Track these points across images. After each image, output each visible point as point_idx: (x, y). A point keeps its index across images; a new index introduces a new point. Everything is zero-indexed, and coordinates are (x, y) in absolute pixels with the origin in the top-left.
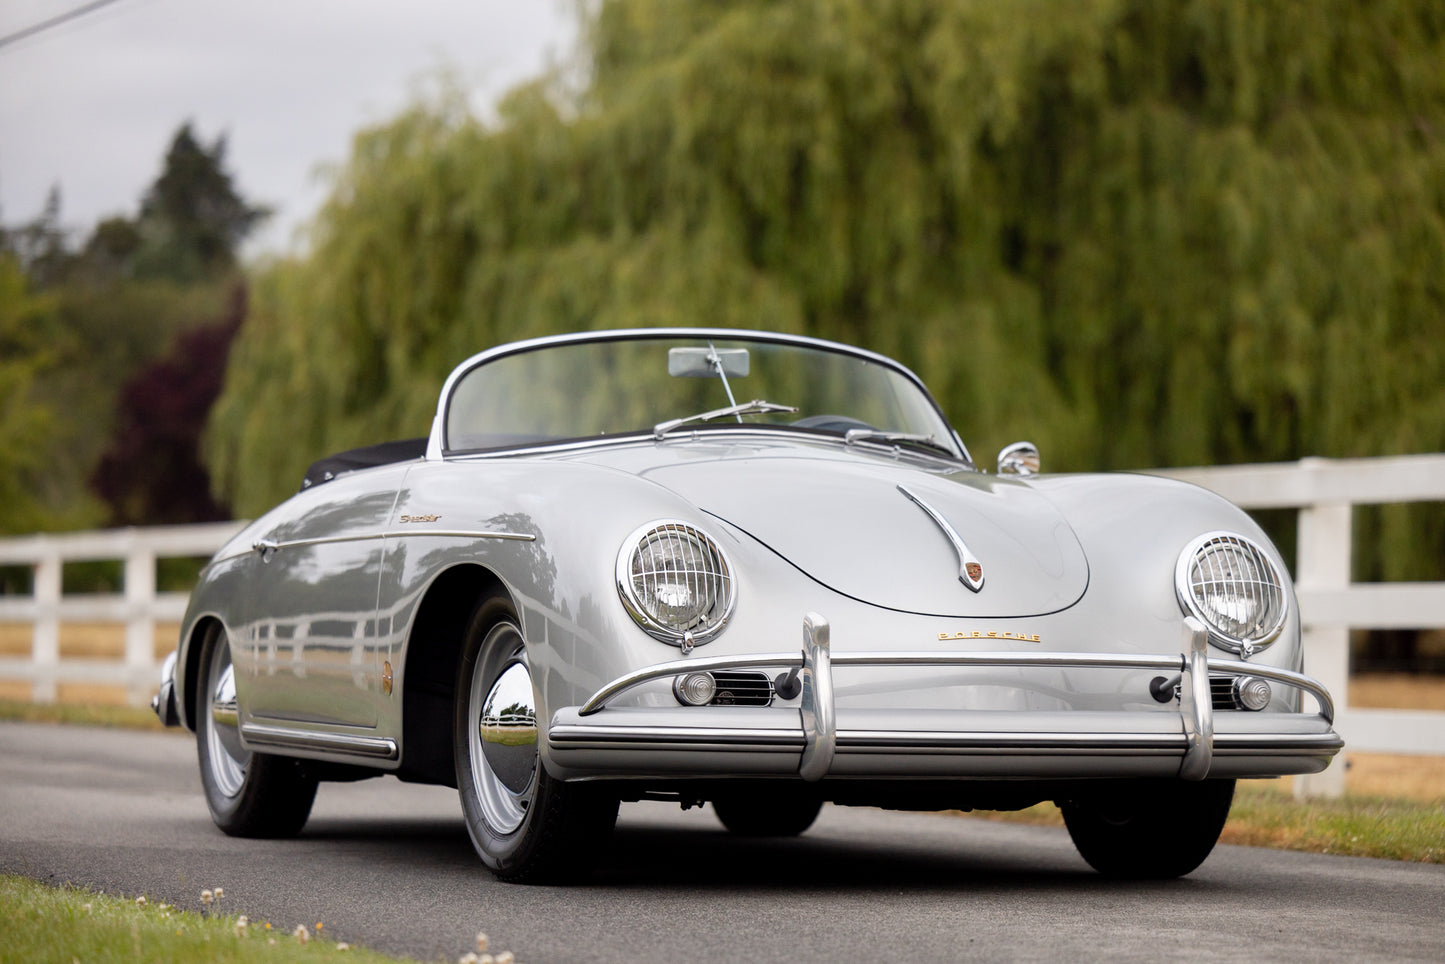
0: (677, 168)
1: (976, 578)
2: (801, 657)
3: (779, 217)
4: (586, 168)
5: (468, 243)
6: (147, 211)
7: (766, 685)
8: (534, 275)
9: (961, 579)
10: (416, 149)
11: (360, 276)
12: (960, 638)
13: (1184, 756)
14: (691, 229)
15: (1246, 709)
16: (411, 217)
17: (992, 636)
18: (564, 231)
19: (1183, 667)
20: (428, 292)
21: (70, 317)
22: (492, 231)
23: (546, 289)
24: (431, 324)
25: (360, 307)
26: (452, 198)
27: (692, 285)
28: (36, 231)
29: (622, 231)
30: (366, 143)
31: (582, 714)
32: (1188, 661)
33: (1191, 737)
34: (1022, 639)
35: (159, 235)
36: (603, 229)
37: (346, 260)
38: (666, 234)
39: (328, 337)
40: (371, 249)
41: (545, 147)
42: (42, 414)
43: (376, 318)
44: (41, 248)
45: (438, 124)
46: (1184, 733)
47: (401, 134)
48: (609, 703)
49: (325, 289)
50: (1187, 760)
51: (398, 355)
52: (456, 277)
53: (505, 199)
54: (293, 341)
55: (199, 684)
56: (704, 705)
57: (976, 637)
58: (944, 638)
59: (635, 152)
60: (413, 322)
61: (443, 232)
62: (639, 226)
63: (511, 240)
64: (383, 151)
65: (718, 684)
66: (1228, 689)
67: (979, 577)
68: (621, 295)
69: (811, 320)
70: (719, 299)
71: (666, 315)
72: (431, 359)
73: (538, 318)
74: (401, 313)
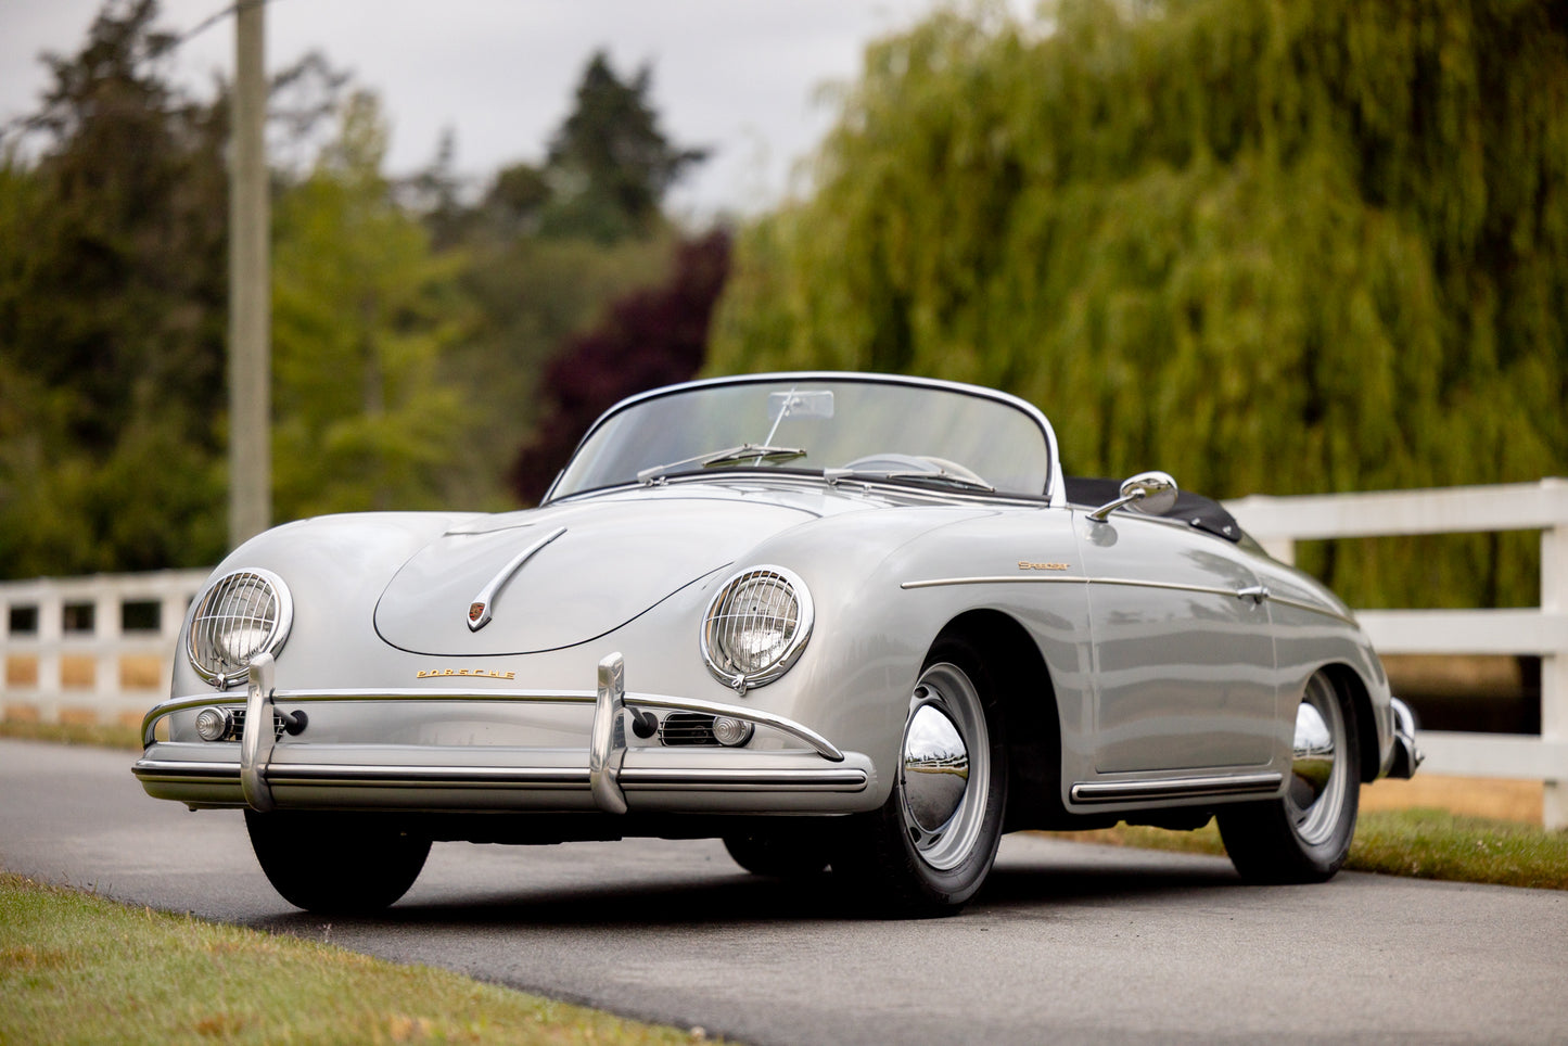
0: (1273, 80)
3: (1402, 140)
4: (1157, 85)
5: (1012, 176)
6: (556, 157)
8: (1096, 216)
10: (941, 62)
11: (877, 221)
12: (435, 675)
14: (1290, 156)
16: (940, 146)
17: (462, 674)
18: (1128, 164)
20: (962, 238)
21: (470, 284)
22: (1041, 163)
23: (1109, 233)
24: (966, 279)
25: (877, 258)
26: (991, 121)
27: (1293, 223)
28: (426, 181)
29: (1202, 158)
30: (878, 58)
34: (493, 676)
35: (569, 186)
36: (1180, 158)
37: (859, 202)
38: (1259, 163)
39: (837, 297)
40: (889, 185)
41: (1104, 59)
42: (448, 399)
43: (897, 274)
44: (430, 202)
45: (971, 30)
47: (921, 45)
49: (834, 239)
51: (924, 318)
52: (996, 221)
53: (1056, 121)
54: (795, 303)
57: (449, 674)
58: (422, 676)
59: (1219, 61)
60: (942, 277)
61: (979, 165)
62: (1225, 155)
63: (1064, 173)
64: (899, 66)
67: (478, 617)
68: (1206, 239)
69: (1441, 266)
70: (1326, 244)
71: (1261, 263)
72: (966, 322)
73: (1101, 270)
74: (927, 265)
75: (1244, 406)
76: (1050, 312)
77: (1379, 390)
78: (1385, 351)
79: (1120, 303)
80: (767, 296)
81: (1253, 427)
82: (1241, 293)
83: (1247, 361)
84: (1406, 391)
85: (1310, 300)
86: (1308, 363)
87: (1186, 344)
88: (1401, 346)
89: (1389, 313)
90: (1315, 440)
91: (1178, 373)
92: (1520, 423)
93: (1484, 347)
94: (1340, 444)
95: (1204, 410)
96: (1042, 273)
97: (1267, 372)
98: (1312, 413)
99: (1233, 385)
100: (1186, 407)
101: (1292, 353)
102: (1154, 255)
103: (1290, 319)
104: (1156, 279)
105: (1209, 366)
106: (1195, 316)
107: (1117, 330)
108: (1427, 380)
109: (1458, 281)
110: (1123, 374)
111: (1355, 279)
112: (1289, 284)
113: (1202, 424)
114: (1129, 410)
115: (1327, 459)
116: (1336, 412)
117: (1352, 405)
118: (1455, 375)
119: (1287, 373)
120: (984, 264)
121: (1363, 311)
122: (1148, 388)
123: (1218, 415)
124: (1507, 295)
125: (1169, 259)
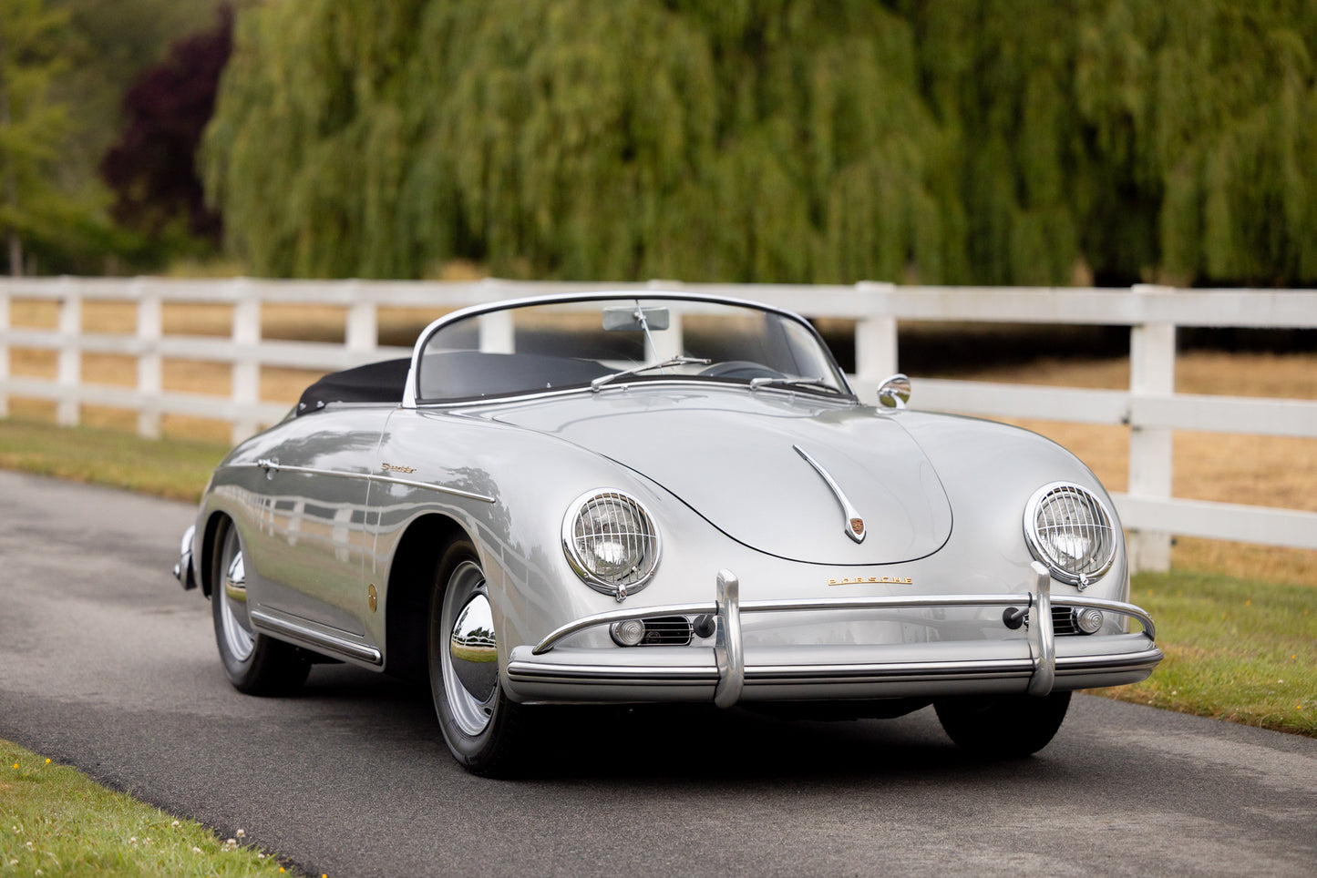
1: (859, 531)
2: (715, 606)
7: (686, 626)
8: (481, 16)
9: (846, 532)
11: (331, 18)
12: (846, 583)
13: (1031, 677)
15: (1083, 633)
17: (872, 581)
19: (1030, 603)
20: (390, 30)
21: (80, 23)
23: (490, 29)
25: (331, 44)
27: (615, 24)
31: (535, 653)
32: (1034, 598)
33: (1037, 661)
34: (898, 582)
43: (345, 55)
46: (1031, 658)
48: (556, 646)
49: (303, 31)
50: (1034, 680)
51: (363, 86)
52: (413, 19)
55: (214, 563)
56: (636, 646)
57: (859, 582)
58: (833, 583)
60: (376, 57)
65: (647, 627)
66: (1068, 616)
67: (862, 531)
68: (555, 34)
69: (717, 53)
70: (638, 37)
71: (593, 51)
72: (392, 89)
73: (483, 54)
74: (366, 49)
75: (580, 149)
76: (448, 83)
77: (673, 139)
78: (676, 112)
79: (496, 78)
80: (257, 69)
81: (587, 165)
82: (578, 72)
83: (583, 118)
84: (692, 139)
85: (626, 76)
86: (625, 119)
87: (541, 107)
88: (689, 106)
89: (680, 84)
90: (628, 172)
91: (535, 126)
92: (769, 161)
93: (746, 108)
94: (647, 176)
95: (553, 153)
96: (444, 54)
97: (596, 126)
98: (628, 154)
99: (573, 135)
100: (541, 151)
101: (612, 113)
102: (520, 45)
103: (611, 89)
104: (521, 61)
105: (557, 123)
106: (547, 87)
107: (494, 97)
108: (706, 130)
109: (728, 63)
110: (498, 127)
111: (657, 62)
112: (611, 66)
113: (551, 162)
114: (501, 152)
115: (638, 186)
116: (643, 155)
117: (655, 147)
118: (725, 128)
119: (609, 127)
120: (405, 47)
121: (662, 85)
122: (515, 137)
123: (564, 154)
124: (763, 72)
125: (530, 48)
